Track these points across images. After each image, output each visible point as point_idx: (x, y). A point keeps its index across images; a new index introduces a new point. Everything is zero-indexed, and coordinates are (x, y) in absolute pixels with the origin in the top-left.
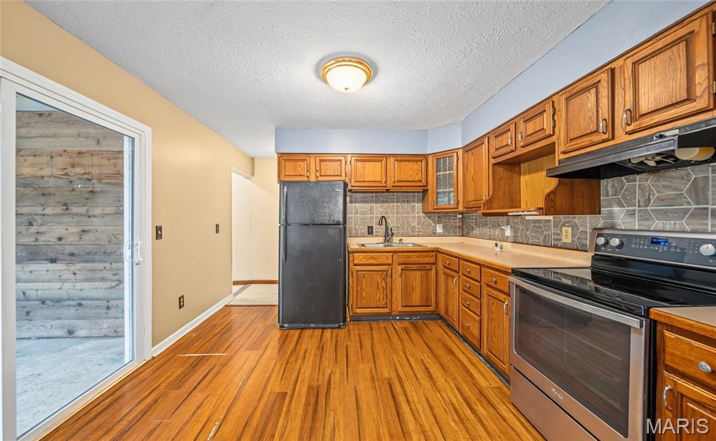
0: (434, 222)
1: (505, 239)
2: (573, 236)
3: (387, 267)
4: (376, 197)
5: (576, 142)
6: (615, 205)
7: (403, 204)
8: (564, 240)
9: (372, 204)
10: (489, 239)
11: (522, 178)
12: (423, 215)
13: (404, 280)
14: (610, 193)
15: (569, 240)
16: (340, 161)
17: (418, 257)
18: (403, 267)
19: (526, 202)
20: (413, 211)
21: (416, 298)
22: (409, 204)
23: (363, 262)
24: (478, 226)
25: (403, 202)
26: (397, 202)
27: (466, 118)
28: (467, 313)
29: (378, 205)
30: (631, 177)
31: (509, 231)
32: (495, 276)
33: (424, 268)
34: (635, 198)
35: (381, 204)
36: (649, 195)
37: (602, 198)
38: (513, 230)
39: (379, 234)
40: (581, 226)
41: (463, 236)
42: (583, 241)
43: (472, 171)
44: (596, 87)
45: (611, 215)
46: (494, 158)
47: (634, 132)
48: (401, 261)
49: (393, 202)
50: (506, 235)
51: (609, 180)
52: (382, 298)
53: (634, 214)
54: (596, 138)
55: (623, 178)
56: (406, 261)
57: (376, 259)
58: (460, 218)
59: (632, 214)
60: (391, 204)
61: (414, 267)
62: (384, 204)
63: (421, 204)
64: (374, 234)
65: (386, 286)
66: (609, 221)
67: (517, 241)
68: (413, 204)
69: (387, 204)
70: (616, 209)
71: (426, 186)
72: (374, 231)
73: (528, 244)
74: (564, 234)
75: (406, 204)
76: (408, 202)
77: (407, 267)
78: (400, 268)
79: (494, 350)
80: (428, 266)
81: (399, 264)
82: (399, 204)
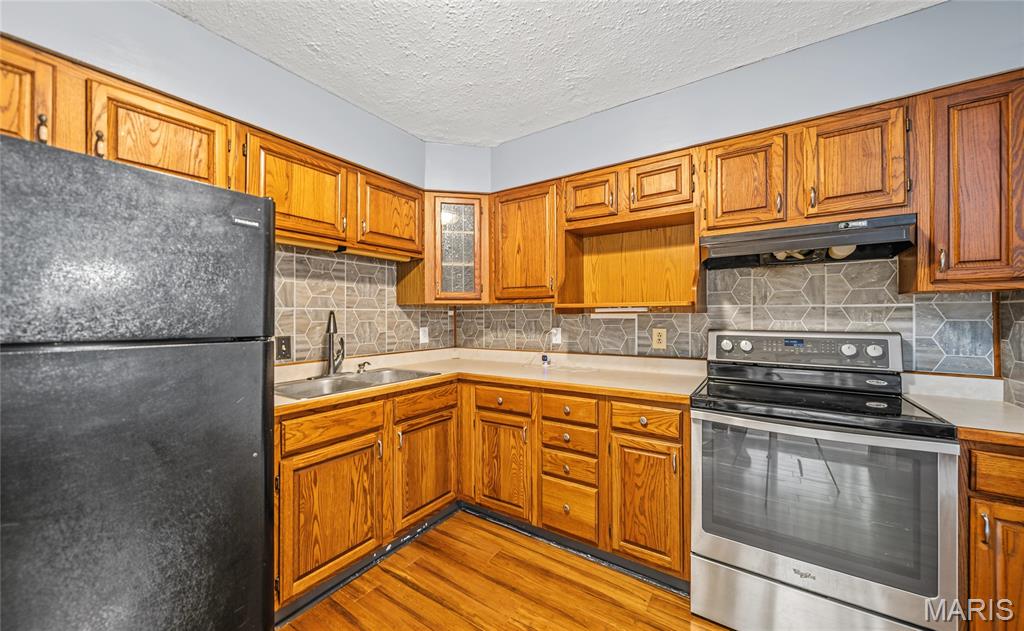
0: (416, 324)
1: (555, 349)
2: (669, 340)
3: (372, 436)
4: (300, 262)
5: (731, 217)
6: (725, 302)
7: (361, 286)
8: (655, 345)
9: (289, 280)
10: (518, 349)
11: (587, 259)
12: (399, 309)
13: (407, 457)
14: (719, 287)
15: (663, 346)
16: (210, 132)
17: (430, 398)
18: (404, 426)
19: (594, 294)
20: (381, 301)
21: (428, 484)
22: (374, 286)
23: (316, 437)
24: (494, 329)
25: (362, 280)
26: (350, 279)
27: (501, 144)
28: (565, 487)
29: (305, 283)
30: (745, 270)
31: (559, 336)
32: (642, 413)
33: (441, 417)
34: (749, 295)
35: (313, 282)
36: (766, 292)
37: (708, 292)
38: (566, 335)
39: (307, 355)
40: (679, 326)
41: (455, 347)
42: (684, 346)
43: (519, 235)
44: (766, 151)
45: (720, 314)
46: (569, 220)
47: (816, 216)
48: (399, 414)
49: (342, 279)
50: (554, 342)
51: (719, 271)
52: (360, 518)
53: (749, 313)
54: (763, 216)
55: (735, 270)
56: (409, 410)
57: (346, 422)
58: (451, 316)
59: (746, 312)
60: (337, 283)
61: (425, 420)
62: (320, 282)
63: (394, 289)
64: (295, 355)
65: (371, 483)
66: (718, 321)
67: (574, 350)
68: (380, 287)
69: (327, 283)
70: (727, 306)
71: (420, 253)
72: (294, 347)
73: (597, 354)
74: (655, 338)
75: (368, 285)
76: (371, 281)
77: (411, 423)
78: (399, 430)
79: (639, 537)
80: (445, 413)
81: (396, 423)
82: (354, 285)
